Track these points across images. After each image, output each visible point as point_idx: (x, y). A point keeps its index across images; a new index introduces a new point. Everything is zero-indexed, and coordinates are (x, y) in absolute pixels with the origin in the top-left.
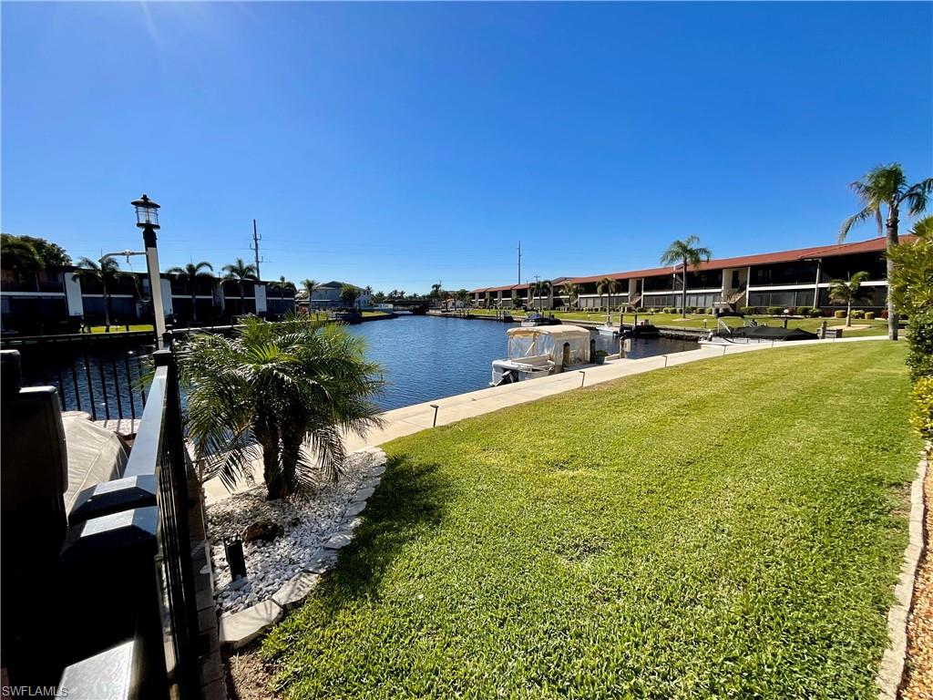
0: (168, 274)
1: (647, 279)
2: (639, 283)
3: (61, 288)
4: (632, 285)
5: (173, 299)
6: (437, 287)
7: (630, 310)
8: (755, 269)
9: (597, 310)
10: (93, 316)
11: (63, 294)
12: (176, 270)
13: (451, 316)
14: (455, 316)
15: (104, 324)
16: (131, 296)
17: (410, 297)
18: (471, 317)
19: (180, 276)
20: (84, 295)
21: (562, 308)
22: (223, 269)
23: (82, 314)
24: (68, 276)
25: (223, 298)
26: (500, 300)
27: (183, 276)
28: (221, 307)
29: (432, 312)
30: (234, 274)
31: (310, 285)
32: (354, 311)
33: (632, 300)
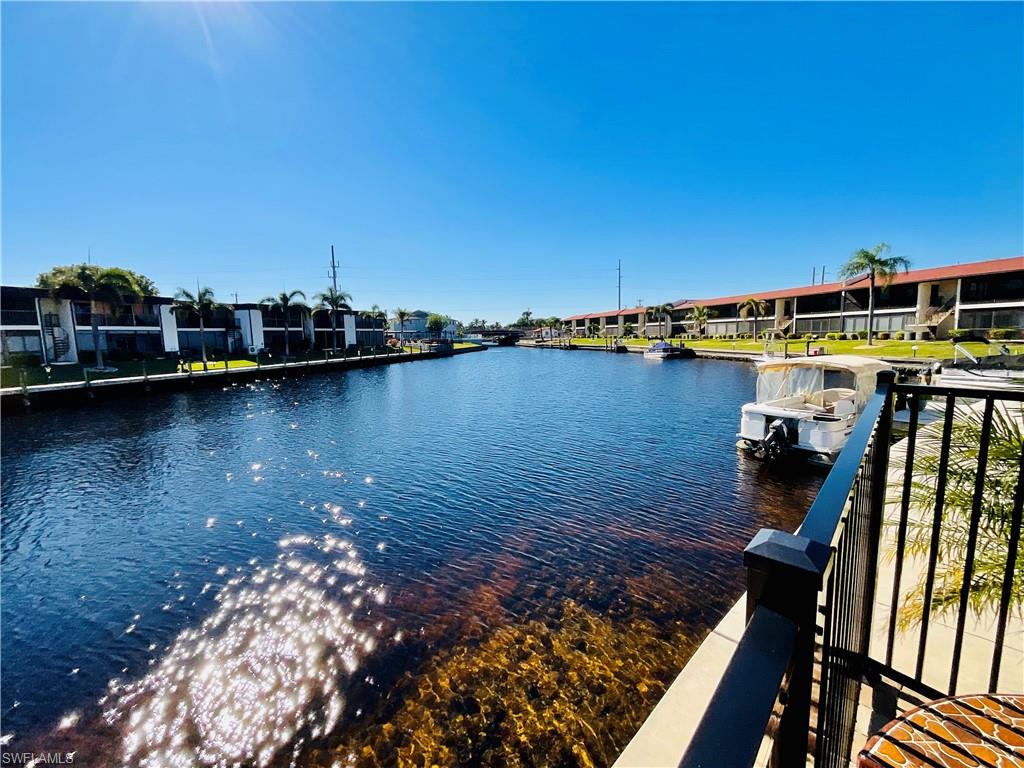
0: (260, 305)
1: (800, 299)
2: (788, 304)
3: (157, 322)
4: (779, 307)
5: (265, 332)
6: (528, 314)
7: (778, 336)
8: (967, 281)
9: (731, 337)
10: (190, 352)
11: (159, 328)
12: (269, 300)
13: (547, 347)
14: (552, 347)
15: (201, 360)
16: (223, 330)
17: (492, 327)
18: (574, 348)
19: (273, 307)
20: (180, 329)
21: (683, 335)
22: (313, 298)
23: (178, 349)
24: (165, 309)
25: (312, 328)
26: (603, 327)
27: (276, 307)
28: (310, 339)
29: (521, 342)
30: (325, 303)
31: (402, 315)
32: (445, 342)
33: (780, 324)
